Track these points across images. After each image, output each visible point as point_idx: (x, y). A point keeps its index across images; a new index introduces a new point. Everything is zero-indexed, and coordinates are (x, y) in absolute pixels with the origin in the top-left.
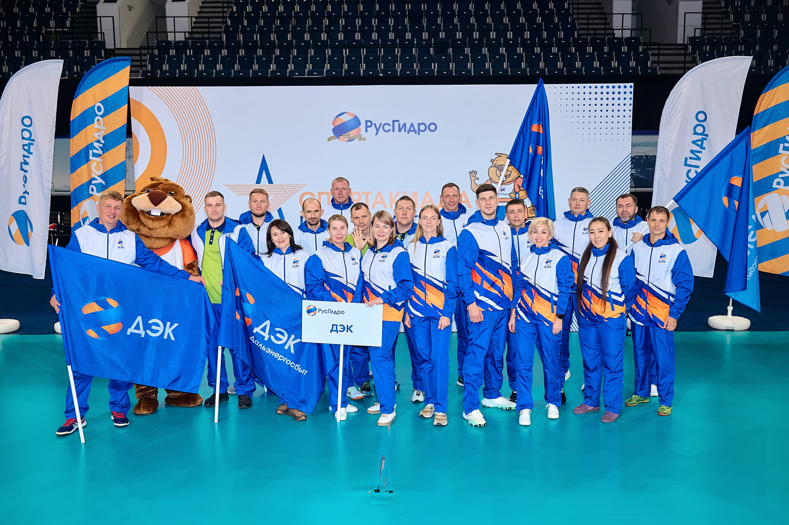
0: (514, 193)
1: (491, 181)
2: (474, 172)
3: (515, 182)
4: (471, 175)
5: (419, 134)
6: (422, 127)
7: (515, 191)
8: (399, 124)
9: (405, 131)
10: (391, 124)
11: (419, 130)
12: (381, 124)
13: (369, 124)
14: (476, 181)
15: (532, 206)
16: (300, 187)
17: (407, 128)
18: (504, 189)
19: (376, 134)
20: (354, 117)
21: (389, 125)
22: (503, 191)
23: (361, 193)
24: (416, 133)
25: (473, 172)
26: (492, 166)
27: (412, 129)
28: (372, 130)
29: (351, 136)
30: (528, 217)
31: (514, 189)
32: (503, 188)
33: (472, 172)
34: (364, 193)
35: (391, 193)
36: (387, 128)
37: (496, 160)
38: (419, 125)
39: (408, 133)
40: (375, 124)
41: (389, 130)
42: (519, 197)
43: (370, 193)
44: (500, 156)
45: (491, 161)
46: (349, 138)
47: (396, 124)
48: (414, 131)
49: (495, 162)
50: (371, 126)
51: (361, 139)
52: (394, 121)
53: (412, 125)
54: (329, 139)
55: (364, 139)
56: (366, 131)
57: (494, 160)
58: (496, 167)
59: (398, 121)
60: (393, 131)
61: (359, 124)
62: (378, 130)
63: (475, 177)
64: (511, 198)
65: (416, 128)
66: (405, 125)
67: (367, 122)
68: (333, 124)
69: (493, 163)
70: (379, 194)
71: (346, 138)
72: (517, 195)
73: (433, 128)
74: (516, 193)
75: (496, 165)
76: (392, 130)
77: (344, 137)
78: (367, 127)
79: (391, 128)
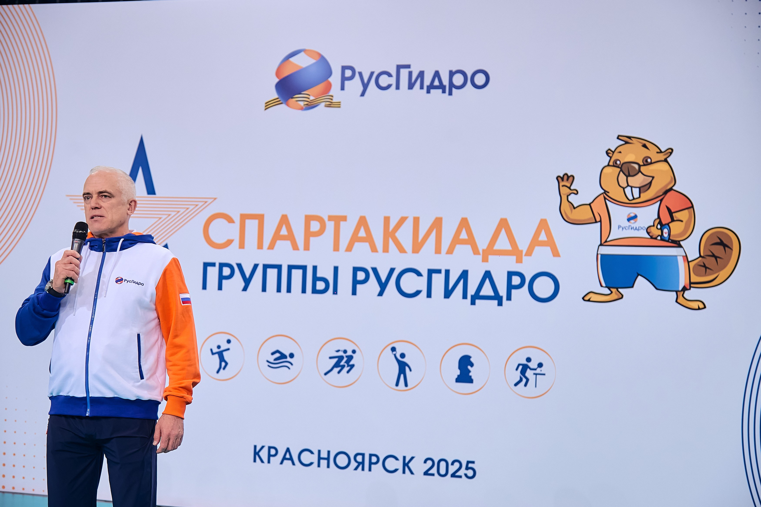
0: (659, 227)
1: (605, 199)
2: (568, 177)
3: (661, 201)
4: (561, 185)
5: (450, 94)
6: (458, 80)
7: (660, 223)
8: (410, 73)
9: (422, 87)
10: (394, 73)
11: (452, 85)
12: (372, 73)
13: (348, 73)
14: (572, 198)
15: (700, 256)
16: (206, 202)
17: (427, 82)
18: (635, 217)
19: (363, 94)
20: (318, 58)
21: (390, 75)
22: (632, 221)
23: (326, 219)
24: (444, 92)
25: (566, 177)
26: (608, 165)
27: (436, 83)
28: (355, 85)
29: (312, 98)
30: (691, 283)
31: (659, 217)
32: (632, 215)
33: (562, 179)
34: (331, 218)
35: (387, 220)
36: (384, 81)
37: (618, 150)
38: (452, 74)
39: (428, 92)
40: (360, 74)
41: (389, 86)
42: (669, 235)
43: (344, 218)
44: (626, 143)
45: (607, 153)
46: (306, 103)
47: (404, 73)
48: (442, 87)
49: (616, 156)
50: (351, 78)
51: (330, 105)
52: (399, 67)
53: (437, 74)
54: (268, 105)
55: (338, 105)
56: (343, 88)
57: (613, 152)
58: (618, 167)
59: (408, 66)
60: (398, 88)
61: (329, 73)
62: (365, 86)
63: (569, 188)
64: (652, 238)
65: (446, 82)
66: (421, 74)
67: (344, 68)
68: (277, 74)
69: (611, 157)
70: (363, 222)
71: (302, 104)
72: (666, 231)
73: (480, 79)
74: (662, 226)
75: (618, 162)
76: (394, 86)
77: (299, 100)
78: (344, 79)
79: (392, 81)
